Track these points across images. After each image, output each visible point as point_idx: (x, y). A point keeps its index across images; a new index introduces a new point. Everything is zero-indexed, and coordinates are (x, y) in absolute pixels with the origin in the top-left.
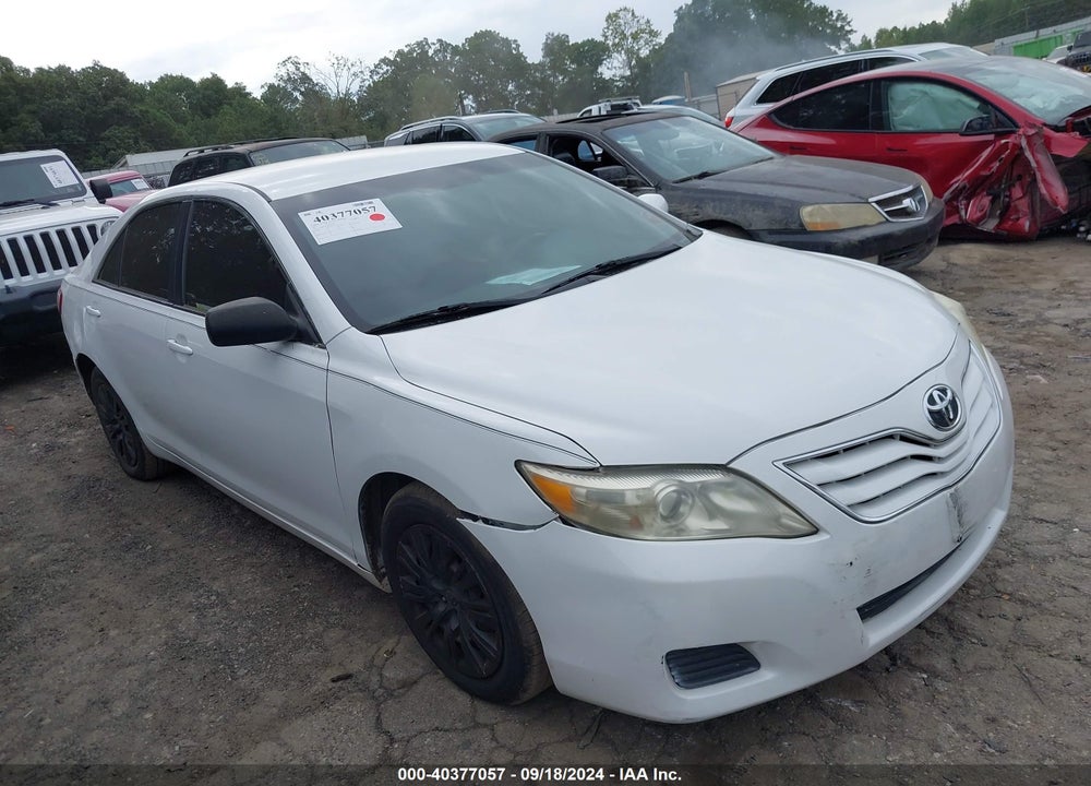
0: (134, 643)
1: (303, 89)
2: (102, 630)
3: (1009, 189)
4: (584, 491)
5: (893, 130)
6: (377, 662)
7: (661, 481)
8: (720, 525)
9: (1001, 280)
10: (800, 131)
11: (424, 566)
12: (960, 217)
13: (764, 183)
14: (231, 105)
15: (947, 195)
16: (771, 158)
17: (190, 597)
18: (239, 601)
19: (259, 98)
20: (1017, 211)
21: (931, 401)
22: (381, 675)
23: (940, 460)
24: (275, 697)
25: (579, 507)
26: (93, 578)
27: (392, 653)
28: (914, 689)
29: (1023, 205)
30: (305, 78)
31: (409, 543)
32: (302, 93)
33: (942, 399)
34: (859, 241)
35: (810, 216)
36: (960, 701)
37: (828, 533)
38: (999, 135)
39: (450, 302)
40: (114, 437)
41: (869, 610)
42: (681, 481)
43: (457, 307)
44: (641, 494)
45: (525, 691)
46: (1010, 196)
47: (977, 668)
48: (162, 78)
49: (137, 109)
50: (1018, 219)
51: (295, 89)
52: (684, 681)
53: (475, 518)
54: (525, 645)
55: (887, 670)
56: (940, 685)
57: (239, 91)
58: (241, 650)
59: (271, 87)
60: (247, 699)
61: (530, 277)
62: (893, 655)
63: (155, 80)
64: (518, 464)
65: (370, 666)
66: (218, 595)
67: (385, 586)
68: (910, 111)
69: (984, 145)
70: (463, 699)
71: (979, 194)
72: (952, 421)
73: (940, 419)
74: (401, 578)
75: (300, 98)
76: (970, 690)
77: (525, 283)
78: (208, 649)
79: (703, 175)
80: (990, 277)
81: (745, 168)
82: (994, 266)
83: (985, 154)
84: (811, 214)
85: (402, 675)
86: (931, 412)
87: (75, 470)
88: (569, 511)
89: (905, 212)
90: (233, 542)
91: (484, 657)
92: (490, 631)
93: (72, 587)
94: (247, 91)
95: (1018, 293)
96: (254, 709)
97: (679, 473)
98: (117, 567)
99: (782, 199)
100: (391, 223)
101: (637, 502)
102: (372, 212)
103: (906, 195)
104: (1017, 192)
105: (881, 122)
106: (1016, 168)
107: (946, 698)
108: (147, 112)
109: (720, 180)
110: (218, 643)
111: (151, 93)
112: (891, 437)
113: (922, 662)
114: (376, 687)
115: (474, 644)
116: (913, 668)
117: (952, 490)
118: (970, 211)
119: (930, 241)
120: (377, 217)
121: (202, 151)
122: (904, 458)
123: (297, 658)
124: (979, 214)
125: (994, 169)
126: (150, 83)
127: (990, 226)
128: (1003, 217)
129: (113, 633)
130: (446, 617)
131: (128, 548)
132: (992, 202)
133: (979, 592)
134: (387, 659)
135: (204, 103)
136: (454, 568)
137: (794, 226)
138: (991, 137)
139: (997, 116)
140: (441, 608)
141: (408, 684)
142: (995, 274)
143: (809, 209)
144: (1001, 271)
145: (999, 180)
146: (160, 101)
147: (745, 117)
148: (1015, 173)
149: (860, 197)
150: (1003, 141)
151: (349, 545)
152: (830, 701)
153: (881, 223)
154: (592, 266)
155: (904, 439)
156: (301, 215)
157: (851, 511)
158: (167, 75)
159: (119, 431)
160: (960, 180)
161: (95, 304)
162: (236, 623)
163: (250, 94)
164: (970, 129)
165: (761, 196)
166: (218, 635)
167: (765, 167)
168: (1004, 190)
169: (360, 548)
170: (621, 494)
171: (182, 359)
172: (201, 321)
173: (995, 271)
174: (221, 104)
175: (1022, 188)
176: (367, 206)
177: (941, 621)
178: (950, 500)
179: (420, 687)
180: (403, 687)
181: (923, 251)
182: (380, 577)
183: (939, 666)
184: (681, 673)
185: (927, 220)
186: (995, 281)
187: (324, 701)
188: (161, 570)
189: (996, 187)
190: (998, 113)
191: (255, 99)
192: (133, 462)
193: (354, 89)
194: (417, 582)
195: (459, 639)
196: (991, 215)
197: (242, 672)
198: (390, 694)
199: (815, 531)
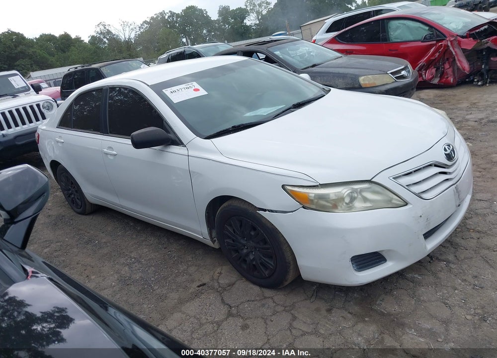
0: (103, 280)
1: (108, 37)
2: (88, 276)
3: (444, 64)
4: (313, 195)
5: (391, 41)
6: (215, 277)
7: (345, 189)
8: (368, 205)
9: (444, 104)
10: (350, 44)
11: (237, 234)
12: (423, 78)
13: (341, 68)
14: (75, 46)
15: (417, 68)
16: (341, 57)
17: (122, 260)
18: (145, 260)
19: (87, 42)
20: (447, 74)
21: (445, 150)
22: (218, 282)
23: (450, 173)
24: (174, 296)
25: (311, 201)
26: (76, 256)
27: (220, 273)
28: (442, 268)
29: (450, 71)
30: (109, 32)
31: (231, 226)
32: (107, 39)
33: (449, 149)
34: (385, 91)
35: (362, 80)
36: (461, 271)
37: (411, 204)
38: (438, 41)
39: (236, 124)
40: (69, 196)
41: (428, 235)
42: (352, 188)
43: (239, 126)
44: (337, 194)
45: (286, 281)
46: (444, 68)
47: (465, 258)
48: (41, 36)
49: (31, 51)
50: (448, 78)
51: (104, 37)
52: (358, 269)
53: (265, 210)
54: (287, 261)
55: (430, 262)
56: (452, 266)
57: (78, 40)
58: (152, 279)
59: (93, 37)
60: (162, 298)
61: (264, 112)
62: (432, 257)
63: (38, 37)
64: (283, 186)
65: (213, 279)
66: (135, 258)
67: (216, 246)
68: (398, 32)
69: (431, 46)
70: (256, 289)
71: (430, 68)
72: (454, 157)
73: (449, 157)
74: (225, 241)
75: (107, 42)
76: (465, 266)
77: (264, 114)
78: (138, 280)
79: (314, 66)
80: (439, 103)
81: (332, 62)
82: (440, 99)
83: (432, 50)
84: (363, 80)
85: (227, 282)
86: (446, 154)
87: (51, 213)
88: (306, 203)
89: (403, 77)
90: (134, 236)
91: (266, 268)
92: (271, 257)
93: (68, 261)
94: (82, 39)
95: (453, 109)
96: (166, 301)
97: (351, 185)
98: (85, 251)
99: (350, 74)
100: (203, 92)
101: (334, 198)
102: (194, 88)
103: (402, 70)
104: (447, 66)
105: (386, 39)
106: (446, 55)
107: (455, 270)
108: (36, 52)
109: (321, 67)
110: (141, 277)
111: (37, 43)
112: (430, 165)
113: (443, 258)
114: (218, 287)
115: (262, 264)
116: (440, 260)
117: (455, 185)
118: (427, 75)
119: (413, 89)
120: (196, 90)
121: (76, 68)
122: (436, 174)
123: (179, 280)
124: (431, 76)
125: (437, 56)
126: (36, 38)
127: (436, 81)
128: (441, 77)
129: (93, 277)
130: (247, 255)
131: (87, 243)
132: (436, 70)
133: (460, 230)
134: (219, 276)
135: (62, 46)
136: (253, 233)
137: (356, 86)
138: (435, 42)
139: (436, 33)
140: (245, 251)
141: (232, 285)
142: (440, 102)
143: (363, 77)
144: (443, 100)
145: (439, 61)
146: (41, 46)
147: (324, 39)
148: (445, 58)
149: (384, 72)
150: (440, 44)
151: (199, 230)
152: (409, 275)
153: (393, 82)
154: (290, 105)
155: (436, 166)
156: (164, 91)
157: (419, 195)
158: (43, 34)
159: (71, 194)
160: (422, 62)
161: (60, 137)
162: (147, 269)
163: (83, 41)
164: (425, 39)
165: (341, 74)
166: (140, 274)
167: (340, 61)
168: (441, 65)
169: (205, 230)
170: (328, 195)
171: (112, 158)
172: (129, 142)
173: (440, 100)
174: (69, 46)
175: (449, 64)
176: (191, 85)
177: (449, 242)
178: (455, 190)
179: (236, 286)
180: (229, 286)
181: (411, 93)
182: (214, 242)
183: (450, 259)
184: (356, 266)
185: (412, 80)
186: (442, 105)
187: (197, 295)
188: (105, 251)
189: (437, 64)
190: (437, 32)
191: (85, 43)
192: (79, 207)
193: (133, 36)
194: (233, 241)
195: (254, 263)
196: (436, 77)
197: (156, 288)
198: (225, 289)
199: (406, 204)
